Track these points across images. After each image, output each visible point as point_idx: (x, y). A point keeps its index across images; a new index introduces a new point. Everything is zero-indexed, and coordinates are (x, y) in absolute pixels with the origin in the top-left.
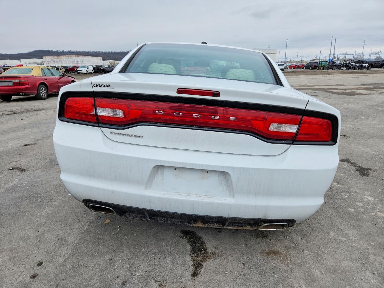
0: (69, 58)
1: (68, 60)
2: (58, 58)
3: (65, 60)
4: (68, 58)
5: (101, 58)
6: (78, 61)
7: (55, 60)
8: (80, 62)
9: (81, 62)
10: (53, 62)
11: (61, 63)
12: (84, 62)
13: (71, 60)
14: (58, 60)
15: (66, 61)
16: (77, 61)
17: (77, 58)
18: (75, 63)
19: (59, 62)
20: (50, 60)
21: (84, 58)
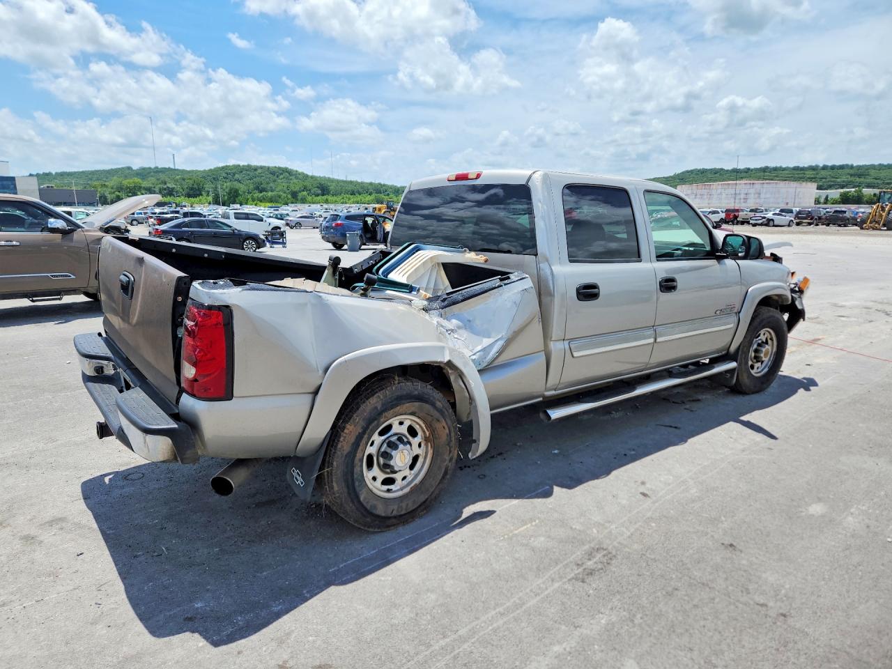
1: (726, 192)
4: (726, 187)
5: (815, 185)
6: (749, 192)
7: (699, 192)
8: (752, 195)
9: (756, 196)
10: (694, 196)
12: (762, 196)
14: (704, 192)
15: (721, 194)
16: (746, 194)
17: (748, 186)
19: (705, 197)
21: (765, 186)
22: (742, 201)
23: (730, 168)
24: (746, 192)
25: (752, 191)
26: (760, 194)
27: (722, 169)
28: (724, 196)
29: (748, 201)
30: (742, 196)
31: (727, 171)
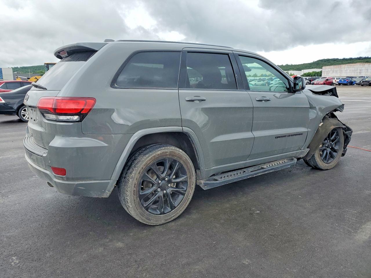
0: (352, 67)
2: (339, 67)
3: (346, 69)
4: (350, 66)
7: (335, 69)
9: (366, 71)
10: (332, 72)
11: (340, 73)
12: (369, 71)
13: (353, 70)
16: (361, 70)
17: (362, 66)
18: (357, 72)
19: (338, 72)
20: (330, 70)
22: (358, 73)
23: (342, 58)
24: (360, 69)
25: (363, 68)
26: (368, 70)
27: (338, 59)
28: (348, 71)
29: (362, 73)
30: (358, 71)
31: (340, 59)
